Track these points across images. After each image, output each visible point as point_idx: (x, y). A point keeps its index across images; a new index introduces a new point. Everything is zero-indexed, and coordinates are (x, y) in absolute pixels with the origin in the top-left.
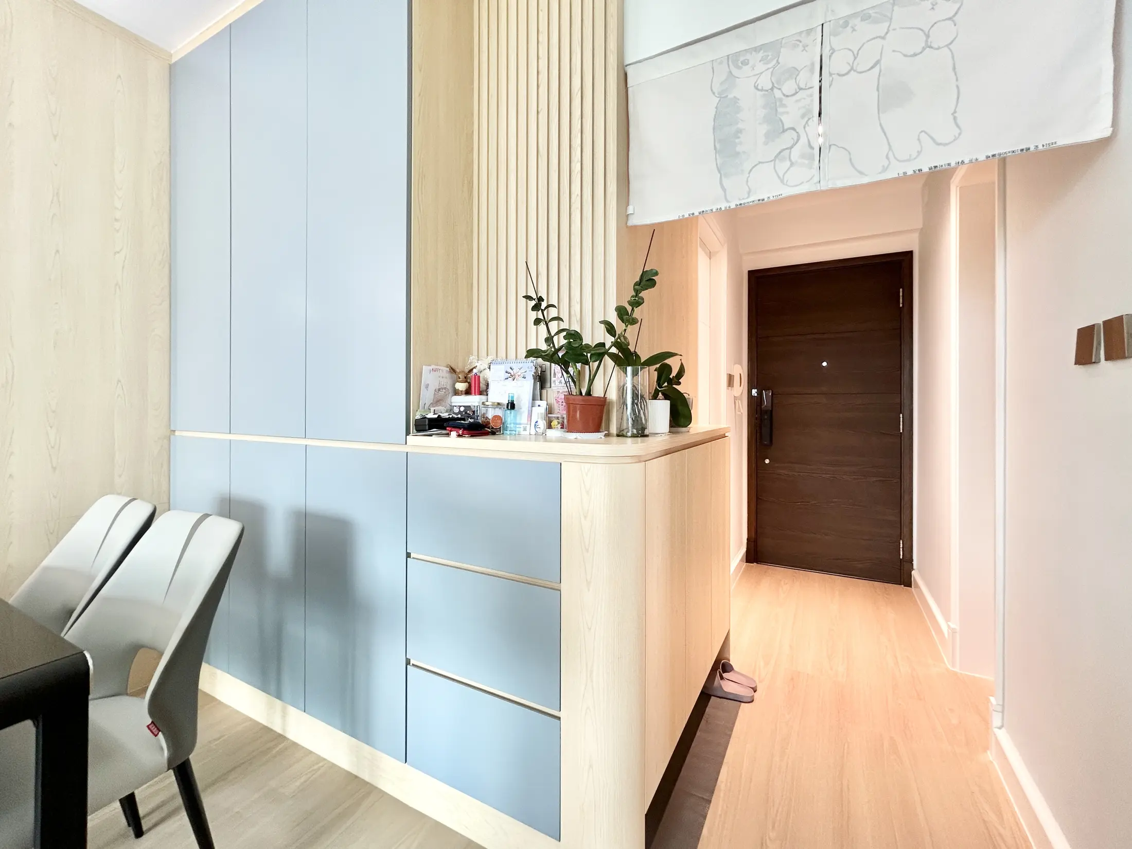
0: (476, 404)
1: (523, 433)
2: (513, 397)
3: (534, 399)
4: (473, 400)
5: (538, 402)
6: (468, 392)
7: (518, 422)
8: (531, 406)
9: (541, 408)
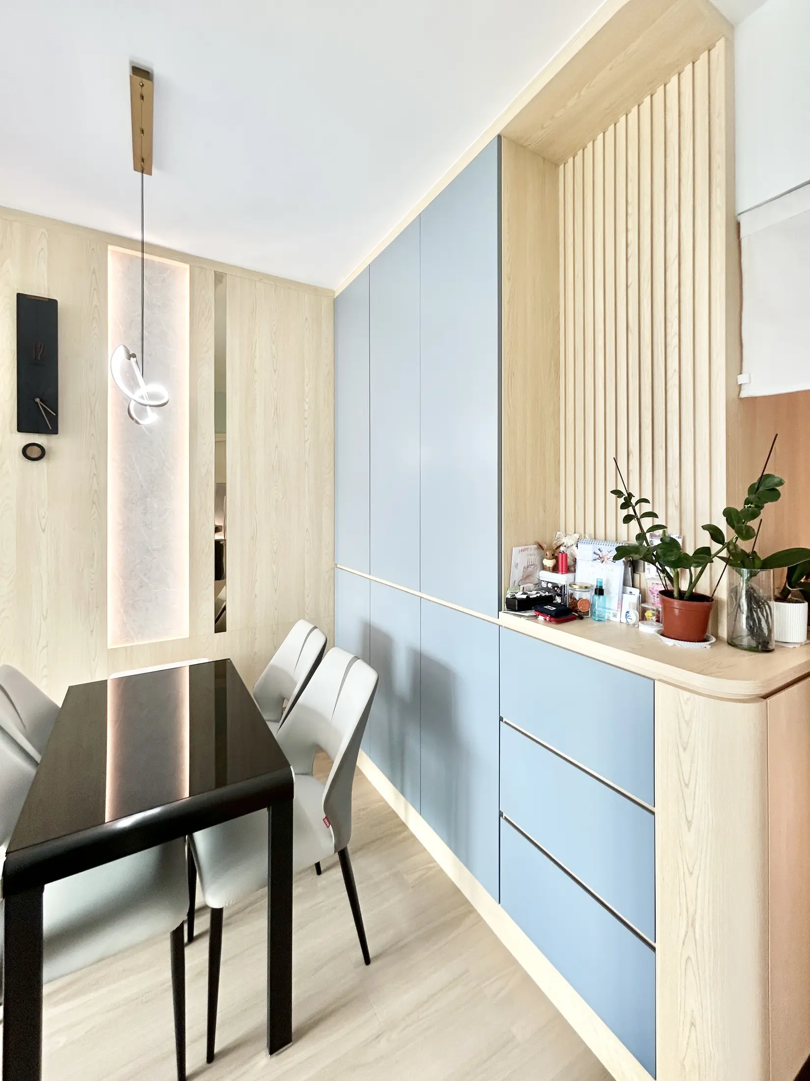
0: (563, 583)
1: (612, 619)
2: (601, 582)
3: (625, 584)
4: (560, 579)
5: (629, 589)
6: (555, 569)
7: (607, 606)
8: (621, 591)
9: (632, 597)
